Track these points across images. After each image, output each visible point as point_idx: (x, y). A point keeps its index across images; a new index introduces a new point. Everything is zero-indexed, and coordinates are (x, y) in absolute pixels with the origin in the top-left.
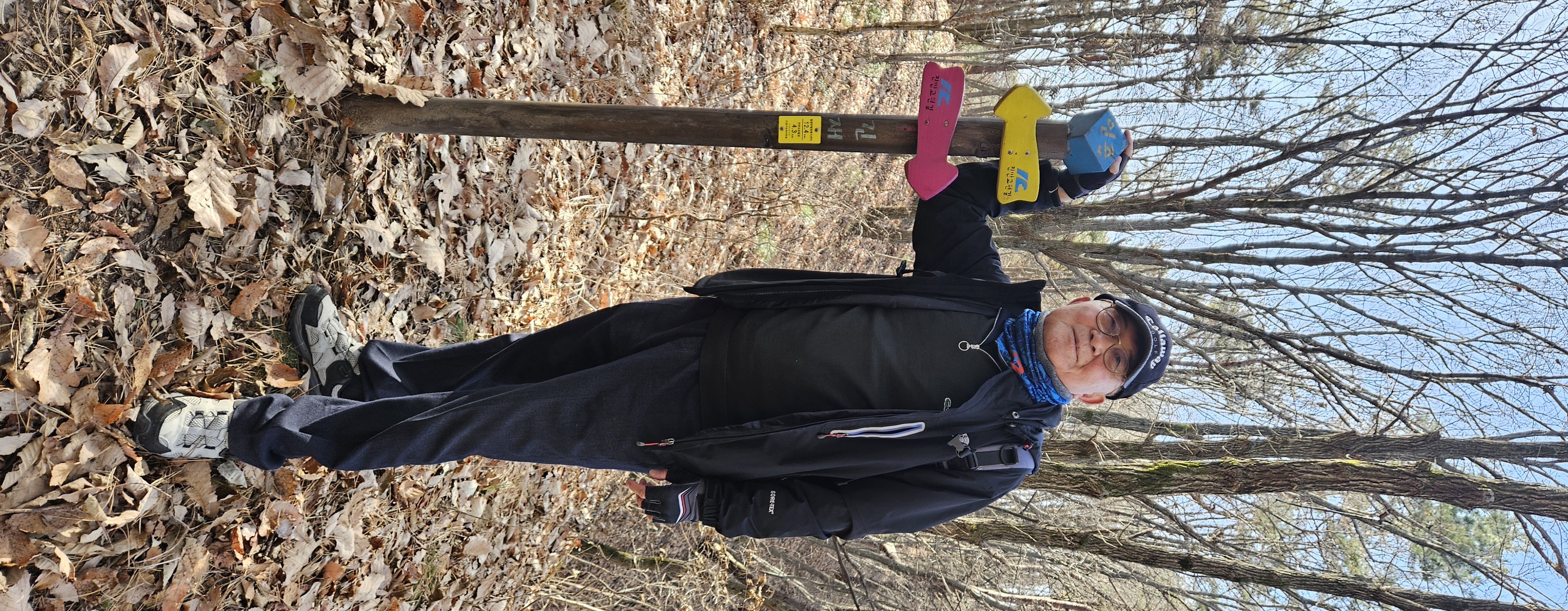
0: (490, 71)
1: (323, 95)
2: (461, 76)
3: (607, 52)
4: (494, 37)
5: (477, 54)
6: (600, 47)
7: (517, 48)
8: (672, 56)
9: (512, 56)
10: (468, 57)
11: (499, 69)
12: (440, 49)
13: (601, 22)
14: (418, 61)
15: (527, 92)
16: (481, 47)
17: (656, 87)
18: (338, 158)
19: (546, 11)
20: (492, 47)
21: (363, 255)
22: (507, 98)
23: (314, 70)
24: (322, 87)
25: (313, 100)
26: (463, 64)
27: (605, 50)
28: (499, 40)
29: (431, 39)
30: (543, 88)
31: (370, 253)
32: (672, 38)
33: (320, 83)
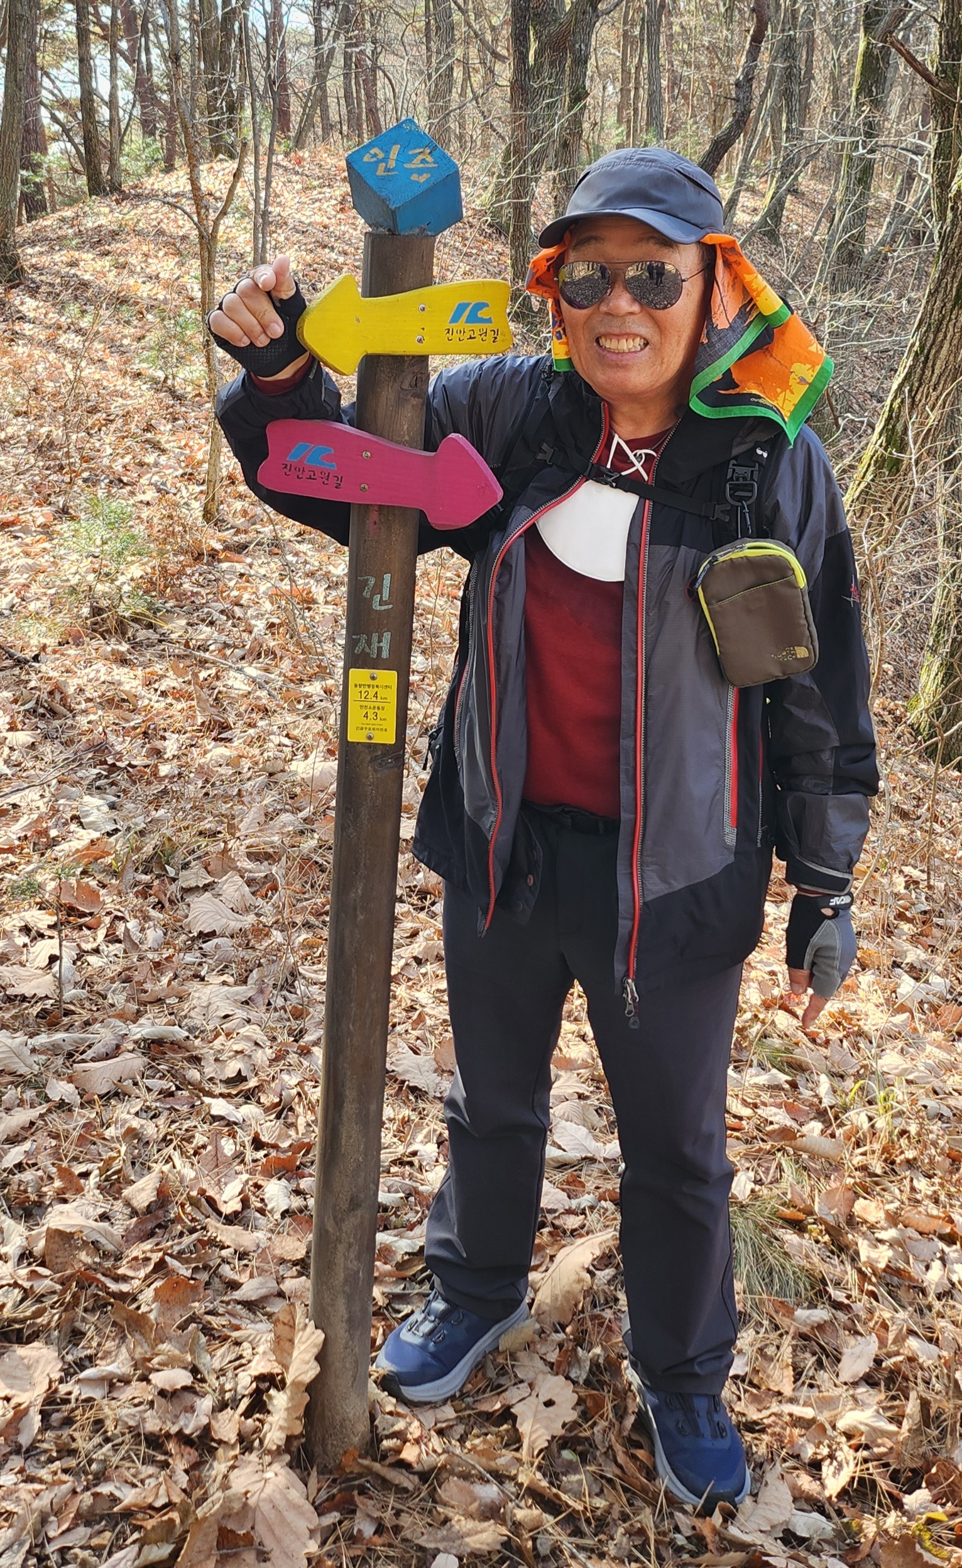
0: (269, 1130)
1: (302, 1514)
2: (277, 1193)
3: (241, 873)
4: (215, 1118)
5: (239, 1157)
6: (232, 887)
7: (231, 1070)
8: (251, 731)
9: (245, 1079)
10: (245, 1177)
11: (267, 1110)
12: (230, 1235)
13: (193, 884)
14: (250, 1288)
15: (305, 1052)
16: (228, 1147)
17: (300, 768)
18: (411, 1487)
19: (172, 1001)
20: (229, 1124)
21: (578, 1440)
22: (316, 1094)
23: (262, 1533)
24: (290, 1516)
25: (312, 1532)
26: (258, 1186)
27: (237, 878)
28: (219, 1107)
29: (214, 1256)
30: (298, 1014)
31: (575, 1425)
32: (220, 730)
33: (283, 1521)
